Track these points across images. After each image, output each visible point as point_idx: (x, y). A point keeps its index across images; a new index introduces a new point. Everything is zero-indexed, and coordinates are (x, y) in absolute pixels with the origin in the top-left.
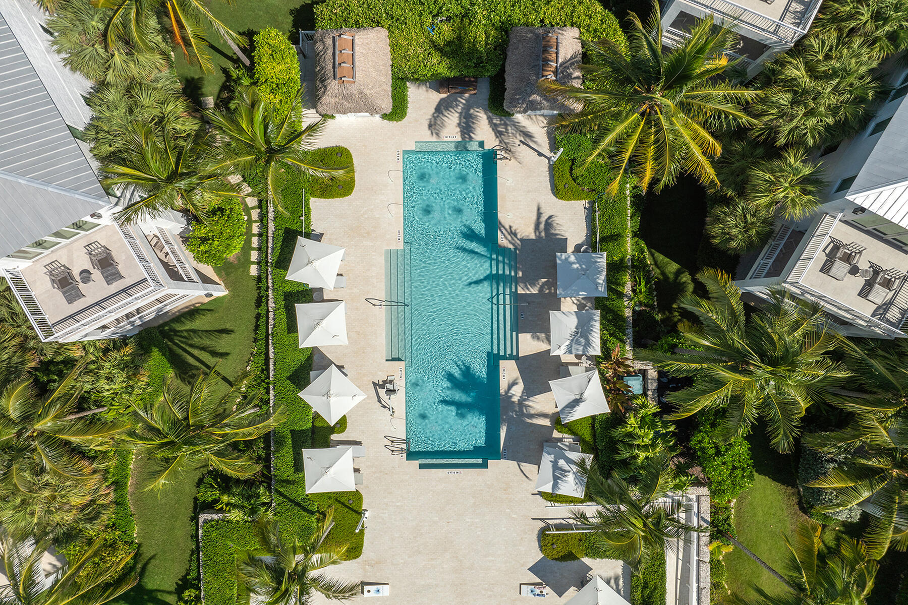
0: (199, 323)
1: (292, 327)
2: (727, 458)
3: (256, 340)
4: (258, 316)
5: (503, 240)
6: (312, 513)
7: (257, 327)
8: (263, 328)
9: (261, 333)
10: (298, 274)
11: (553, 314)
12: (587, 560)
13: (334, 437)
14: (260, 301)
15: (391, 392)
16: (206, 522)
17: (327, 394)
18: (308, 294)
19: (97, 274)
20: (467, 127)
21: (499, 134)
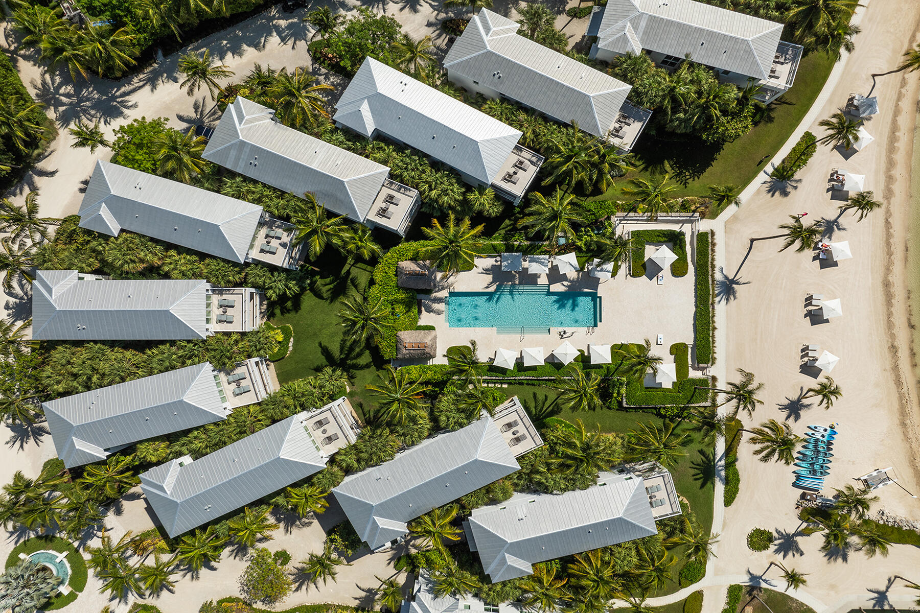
0: (532, 405)
1: (534, 368)
2: (596, 211)
3: (539, 385)
4: (528, 384)
5: (492, 289)
6: (622, 363)
7: (533, 385)
8: (533, 382)
9: (536, 382)
10: (510, 365)
11: (530, 272)
12: (646, 259)
13: (586, 354)
14: (520, 383)
15: (565, 332)
16: (627, 404)
17: (566, 354)
18: (519, 363)
19: (514, 429)
20: (439, 300)
21: (443, 289)
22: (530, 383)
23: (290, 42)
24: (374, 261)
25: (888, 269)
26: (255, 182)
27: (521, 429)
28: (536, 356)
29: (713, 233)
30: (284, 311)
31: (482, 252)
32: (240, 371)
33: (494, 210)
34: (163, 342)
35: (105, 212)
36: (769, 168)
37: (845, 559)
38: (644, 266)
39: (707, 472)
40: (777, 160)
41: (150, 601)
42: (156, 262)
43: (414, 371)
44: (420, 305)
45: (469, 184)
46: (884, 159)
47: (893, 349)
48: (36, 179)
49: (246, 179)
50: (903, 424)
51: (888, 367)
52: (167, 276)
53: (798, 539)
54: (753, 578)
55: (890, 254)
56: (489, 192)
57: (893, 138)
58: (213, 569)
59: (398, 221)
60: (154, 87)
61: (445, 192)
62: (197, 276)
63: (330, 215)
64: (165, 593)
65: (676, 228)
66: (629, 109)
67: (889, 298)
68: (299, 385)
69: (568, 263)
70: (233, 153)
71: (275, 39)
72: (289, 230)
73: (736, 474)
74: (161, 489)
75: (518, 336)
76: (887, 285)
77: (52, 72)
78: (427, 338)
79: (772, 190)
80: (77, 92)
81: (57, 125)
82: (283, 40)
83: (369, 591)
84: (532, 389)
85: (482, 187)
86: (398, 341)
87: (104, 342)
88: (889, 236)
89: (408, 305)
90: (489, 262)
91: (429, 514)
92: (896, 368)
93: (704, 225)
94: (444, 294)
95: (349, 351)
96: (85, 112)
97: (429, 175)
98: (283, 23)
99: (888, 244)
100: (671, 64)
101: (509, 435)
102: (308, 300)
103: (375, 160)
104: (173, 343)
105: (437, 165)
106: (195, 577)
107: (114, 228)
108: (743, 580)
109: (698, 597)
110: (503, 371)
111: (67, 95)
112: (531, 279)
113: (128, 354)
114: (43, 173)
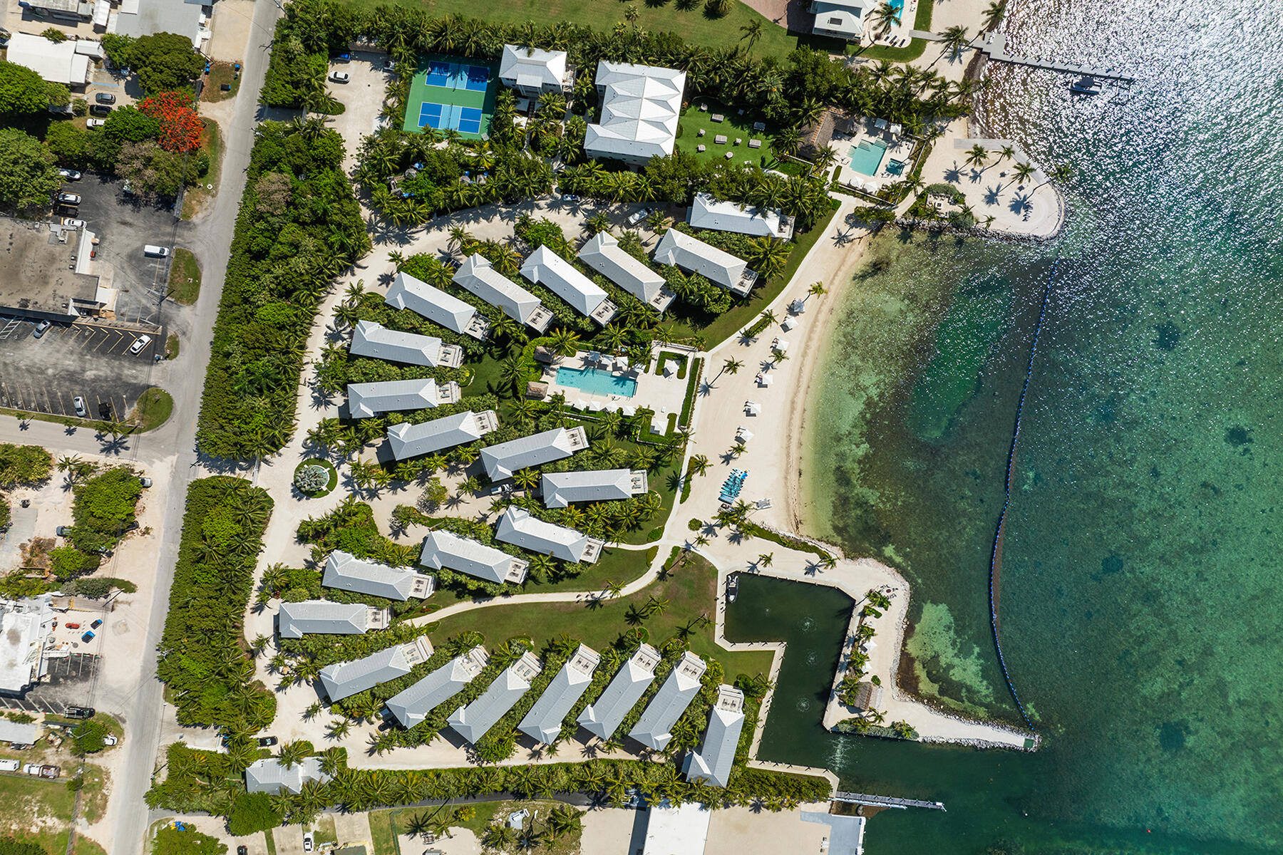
1: (594, 413)
2: (645, 338)
3: (596, 422)
4: (590, 421)
6: (639, 417)
10: (583, 409)
11: (604, 363)
12: (664, 367)
13: (623, 410)
14: (586, 420)
15: (615, 397)
16: (639, 440)
17: (612, 408)
18: (587, 409)
19: (575, 438)
20: (554, 370)
21: (557, 364)
22: (592, 421)
23: (506, 221)
24: (524, 344)
25: (795, 394)
26: (475, 296)
27: (578, 439)
28: (597, 406)
29: (703, 359)
30: (473, 361)
31: (581, 349)
32: (447, 386)
33: (590, 328)
34: (413, 365)
35: (399, 298)
36: (742, 330)
37: (739, 543)
38: (663, 370)
39: (674, 483)
40: (748, 327)
41: (367, 502)
42: (418, 325)
43: (533, 403)
44: (543, 370)
45: (578, 314)
46: (806, 335)
47: (789, 437)
48: (356, 269)
49: (471, 293)
50: (786, 478)
51: (784, 446)
52: (421, 333)
53: (715, 528)
54: (688, 544)
55: (798, 386)
56: (588, 320)
57: (814, 325)
58: (405, 490)
59: (540, 326)
60: (429, 232)
61: (566, 316)
62: (438, 336)
63: (508, 317)
64: (376, 499)
65: (685, 353)
66: (666, 290)
67: (793, 409)
68: (473, 399)
69: (623, 361)
70: (468, 280)
71: (498, 217)
72: (486, 322)
73: (689, 487)
74: (398, 435)
75: (590, 395)
76: (793, 402)
77: (376, 214)
78: (542, 387)
79: (741, 342)
80: (387, 227)
81: (373, 243)
82: (502, 219)
83: (485, 515)
84: (593, 424)
85: (584, 317)
86: (528, 386)
87: (384, 360)
88: (800, 376)
89: (537, 368)
90: (584, 354)
91: (524, 470)
92: (788, 447)
93: (699, 355)
94: (557, 367)
95: (501, 387)
96: (389, 238)
97: (560, 306)
98: (504, 210)
99: (799, 381)
100: (688, 273)
101: (572, 440)
102: (487, 358)
103: (536, 295)
104: (418, 366)
105: (564, 302)
106: (395, 493)
107: (402, 306)
108: (682, 545)
109: (656, 548)
110: (578, 411)
111: (381, 228)
112: (604, 367)
113: (394, 368)
114: (359, 267)
